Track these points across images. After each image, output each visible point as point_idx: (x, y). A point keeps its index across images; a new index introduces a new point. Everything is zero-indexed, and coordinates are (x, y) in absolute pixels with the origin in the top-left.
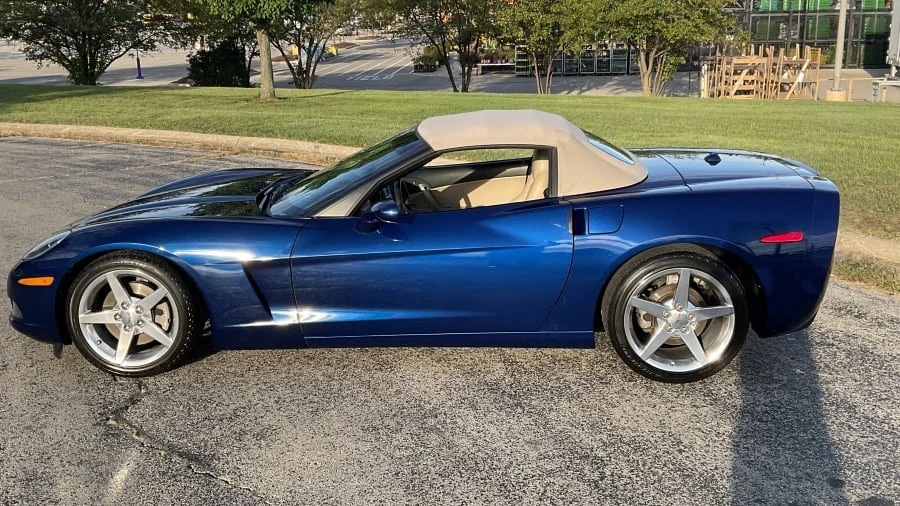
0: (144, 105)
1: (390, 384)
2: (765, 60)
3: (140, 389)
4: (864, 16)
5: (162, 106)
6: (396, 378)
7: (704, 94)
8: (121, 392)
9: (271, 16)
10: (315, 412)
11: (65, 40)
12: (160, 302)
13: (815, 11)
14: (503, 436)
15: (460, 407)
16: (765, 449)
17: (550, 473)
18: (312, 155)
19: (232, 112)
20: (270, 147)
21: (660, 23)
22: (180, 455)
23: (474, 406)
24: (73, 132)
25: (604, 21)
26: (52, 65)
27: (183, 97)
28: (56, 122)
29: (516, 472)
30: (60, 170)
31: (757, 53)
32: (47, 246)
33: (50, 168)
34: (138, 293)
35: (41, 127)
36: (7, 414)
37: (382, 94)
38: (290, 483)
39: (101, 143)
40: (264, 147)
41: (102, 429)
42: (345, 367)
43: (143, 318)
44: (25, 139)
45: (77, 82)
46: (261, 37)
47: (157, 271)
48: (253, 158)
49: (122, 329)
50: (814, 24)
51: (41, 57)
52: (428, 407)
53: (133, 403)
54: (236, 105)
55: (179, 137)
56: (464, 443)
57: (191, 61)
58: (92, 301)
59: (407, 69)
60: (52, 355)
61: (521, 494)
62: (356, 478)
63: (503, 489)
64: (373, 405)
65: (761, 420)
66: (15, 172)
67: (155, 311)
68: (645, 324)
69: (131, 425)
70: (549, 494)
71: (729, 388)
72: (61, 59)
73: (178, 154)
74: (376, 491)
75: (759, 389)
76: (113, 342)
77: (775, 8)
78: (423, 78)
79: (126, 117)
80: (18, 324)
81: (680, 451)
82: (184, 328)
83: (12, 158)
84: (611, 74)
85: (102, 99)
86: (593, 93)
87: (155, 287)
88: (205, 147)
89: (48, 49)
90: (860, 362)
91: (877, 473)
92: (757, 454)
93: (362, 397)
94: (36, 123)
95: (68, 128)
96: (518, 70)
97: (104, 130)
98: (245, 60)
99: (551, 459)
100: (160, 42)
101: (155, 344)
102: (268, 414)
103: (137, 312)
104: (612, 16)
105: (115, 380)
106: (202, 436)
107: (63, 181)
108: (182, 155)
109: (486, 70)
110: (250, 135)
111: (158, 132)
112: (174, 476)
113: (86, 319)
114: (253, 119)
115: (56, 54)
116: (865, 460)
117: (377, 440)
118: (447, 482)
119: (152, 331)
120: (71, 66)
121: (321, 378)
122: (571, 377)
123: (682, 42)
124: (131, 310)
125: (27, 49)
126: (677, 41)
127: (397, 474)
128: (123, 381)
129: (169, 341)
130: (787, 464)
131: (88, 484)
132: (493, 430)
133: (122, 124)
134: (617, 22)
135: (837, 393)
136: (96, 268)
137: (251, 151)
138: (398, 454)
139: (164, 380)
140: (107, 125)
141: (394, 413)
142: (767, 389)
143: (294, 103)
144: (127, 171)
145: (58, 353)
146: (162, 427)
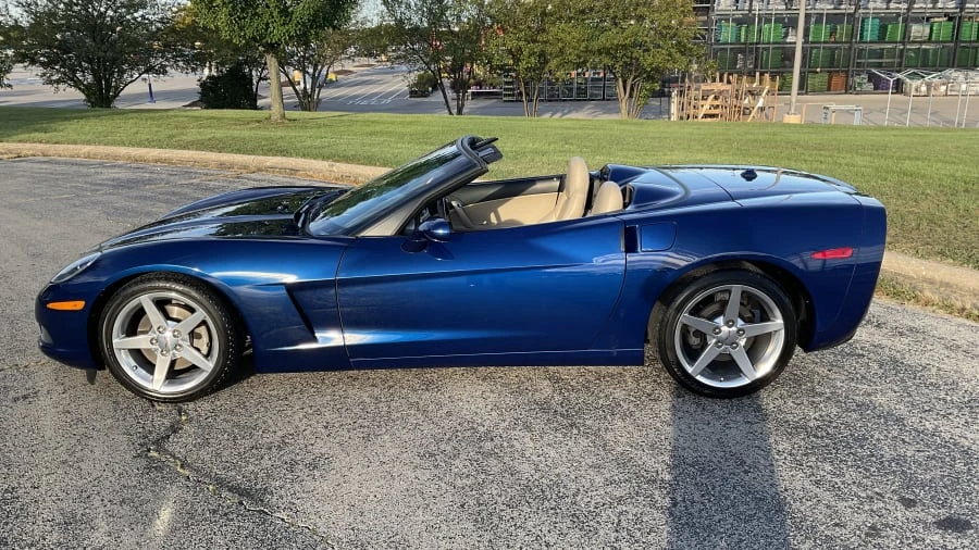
0: (160, 126)
1: (440, 405)
2: (729, 87)
3: (180, 415)
4: (812, 48)
5: (176, 127)
6: (444, 399)
7: (674, 118)
8: (161, 419)
9: (280, 40)
10: (367, 438)
11: (81, 66)
12: (199, 326)
13: (769, 43)
14: (564, 459)
15: (514, 429)
16: (828, 467)
17: (620, 500)
18: (327, 174)
19: (246, 133)
20: (285, 165)
21: (638, 52)
22: (230, 490)
23: (528, 428)
24: (92, 152)
25: (587, 50)
26: (68, 89)
27: (197, 118)
28: (75, 143)
29: (586, 500)
30: (82, 189)
31: (721, 80)
32: (76, 268)
33: (71, 187)
34: (175, 316)
35: (61, 147)
36: (40, 447)
37: (386, 116)
38: (351, 520)
39: (120, 162)
40: (280, 166)
41: (144, 462)
42: (391, 387)
43: (181, 342)
44: (46, 159)
45: (93, 105)
46: (271, 61)
47: (194, 294)
48: (270, 176)
49: (159, 355)
50: (768, 55)
51: (58, 82)
52: (481, 429)
53: (175, 432)
54: (249, 126)
55: (195, 156)
56: (526, 469)
57: (201, 85)
58: (126, 326)
59: (403, 95)
60: (85, 380)
61: (596, 525)
62: (420, 512)
63: (575, 520)
64: (427, 429)
65: (815, 436)
66: (37, 191)
67: (193, 335)
68: (694, 341)
69: (174, 456)
70: (624, 524)
71: (776, 402)
72: (77, 84)
73: (196, 173)
74: (444, 527)
75: (806, 403)
76: (149, 367)
77: (734, 41)
78: (419, 103)
79: (143, 137)
80: (47, 349)
81: (746, 472)
82: (224, 353)
83: (34, 178)
84: (589, 100)
85: (118, 121)
86: (573, 115)
87: (192, 310)
88: (222, 165)
89: (65, 74)
90: (893, 372)
91: (945, 491)
92: (821, 473)
93: (412, 420)
94: (56, 143)
95: (86, 149)
96: (505, 95)
97: (123, 150)
98: (252, 84)
99: (619, 484)
100: (171, 66)
101: (193, 368)
102: (318, 440)
103: (174, 336)
104: (595, 45)
105: (153, 406)
106: (251, 468)
107: (85, 200)
108: (200, 174)
109: (475, 95)
110: (265, 154)
111: (176, 151)
112: (226, 514)
113: (121, 344)
114: (266, 139)
115: (72, 79)
116: (928, 477)
117: (436, 467)
118: (516, 514)
119: (190, 356)
120: (87, 90)
121: (368, 400)
122: (619, 394)
123: (656, 69)
124: (168, 334)
125: (44, 74)
126: (652, 69)
127: (462, 506)
128: (162, 407)
129: (208, 366)
130: (854, 483)
131: (133, 526)
132: (552, 453)
133: (140, 144)
134: (599, 50)
135: (880, 405)
136: (130, 291)
137: (267, 169)
138: (459, 483)
139: (204, 406)
140: (124, 145)
141: (448, 436)
142: (814, 402)
143: (304, 125)
144: (147, 191)
145: (91, 379)
146: (207, 458)
